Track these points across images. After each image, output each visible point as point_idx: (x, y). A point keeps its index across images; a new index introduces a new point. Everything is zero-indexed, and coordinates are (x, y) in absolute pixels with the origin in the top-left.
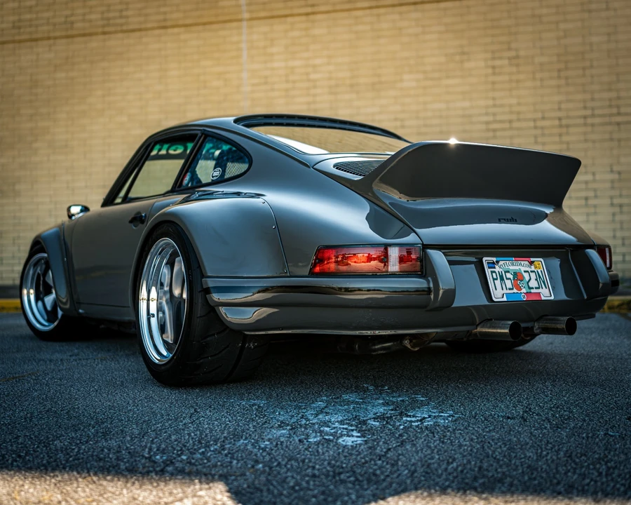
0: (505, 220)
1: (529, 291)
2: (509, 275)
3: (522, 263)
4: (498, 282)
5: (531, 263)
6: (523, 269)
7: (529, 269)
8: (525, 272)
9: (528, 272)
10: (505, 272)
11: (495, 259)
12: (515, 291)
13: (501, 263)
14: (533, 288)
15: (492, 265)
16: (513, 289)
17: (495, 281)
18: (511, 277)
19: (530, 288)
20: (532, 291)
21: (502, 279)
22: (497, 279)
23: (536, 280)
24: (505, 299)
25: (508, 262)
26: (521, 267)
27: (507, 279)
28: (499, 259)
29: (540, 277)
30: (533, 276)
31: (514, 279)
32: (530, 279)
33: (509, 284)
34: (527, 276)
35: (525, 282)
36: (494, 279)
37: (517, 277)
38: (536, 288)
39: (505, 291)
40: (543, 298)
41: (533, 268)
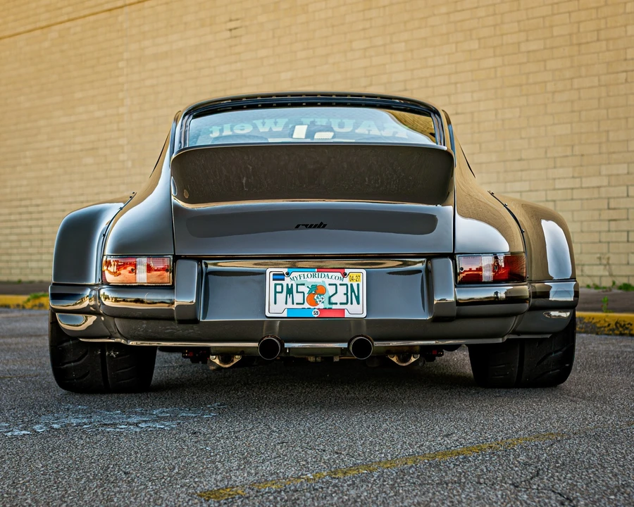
0: (306, 226)
1: (328, 306)
2: (301, 288)
3: (330, 274)
4: (281, 297)
5: (345, 275)
6: (327, 281)
7: (338, 282)
8: (330, 285)
9: (336, 285)
10: (297, 285)
11: (285, 271)
12: (306, 305)
13: (294, 274)
14: (336, 304)
15: (279, 277)
16: (303, 304)
17: (277, 294)
18: (306, 290)
19: (330, 303)
20: (334, 307)
21: (290, 291)
22: (281, 292)
23: (346, 294)
24: (285, 314)
25: (306, 274)
27: (297, 292)
28: (291, 270)
29: (353, 290)
30: (342, 290)
31: (310, 293)
32: (336, 292)
33: (298, 298)
34: (331, 290)
35: (326, 297)
36: (276, 292)
37: (317, 290)
38: (341, 304)
39: (290, 305)
40: (347, 315)
41: (346, 280)
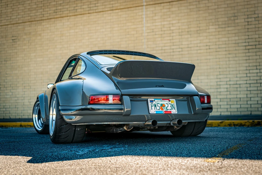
1: (167, 110)
2: (158, 105)
3: (166, 101)
4: (153, 107)
5: (170, 101)
6: (165, 103)
7: (168, 103)
8: (166, 104)
9: (167, 104)
10: (157, 104)
11: (153, 99)
12: (160, 110)
13: (156, 101)
14: (169, 109)
15: (152, 101)
16: (159, 109)
17: (152, 107)
18: (160, 106)
19: (167, 109)
20: (168, 110)
21: (155, 106)
22: (153, 106)
23: (171, 107)
24: (155, 113)
25: (159, 100)
26: (165, 102)
27: (157, 106)
28: (155, 99)
29: (172, 106)
30: (170, 105)
31: (161, 106)
32: (168, 106)
33: (158, 108)
34: (167, 105)
35: (165, 107)
36: (152, 106)
37: (162, 105)
38: (170, 109)
39: (156, 110)
40: (172, 113)
41: (170, 103)
